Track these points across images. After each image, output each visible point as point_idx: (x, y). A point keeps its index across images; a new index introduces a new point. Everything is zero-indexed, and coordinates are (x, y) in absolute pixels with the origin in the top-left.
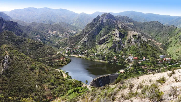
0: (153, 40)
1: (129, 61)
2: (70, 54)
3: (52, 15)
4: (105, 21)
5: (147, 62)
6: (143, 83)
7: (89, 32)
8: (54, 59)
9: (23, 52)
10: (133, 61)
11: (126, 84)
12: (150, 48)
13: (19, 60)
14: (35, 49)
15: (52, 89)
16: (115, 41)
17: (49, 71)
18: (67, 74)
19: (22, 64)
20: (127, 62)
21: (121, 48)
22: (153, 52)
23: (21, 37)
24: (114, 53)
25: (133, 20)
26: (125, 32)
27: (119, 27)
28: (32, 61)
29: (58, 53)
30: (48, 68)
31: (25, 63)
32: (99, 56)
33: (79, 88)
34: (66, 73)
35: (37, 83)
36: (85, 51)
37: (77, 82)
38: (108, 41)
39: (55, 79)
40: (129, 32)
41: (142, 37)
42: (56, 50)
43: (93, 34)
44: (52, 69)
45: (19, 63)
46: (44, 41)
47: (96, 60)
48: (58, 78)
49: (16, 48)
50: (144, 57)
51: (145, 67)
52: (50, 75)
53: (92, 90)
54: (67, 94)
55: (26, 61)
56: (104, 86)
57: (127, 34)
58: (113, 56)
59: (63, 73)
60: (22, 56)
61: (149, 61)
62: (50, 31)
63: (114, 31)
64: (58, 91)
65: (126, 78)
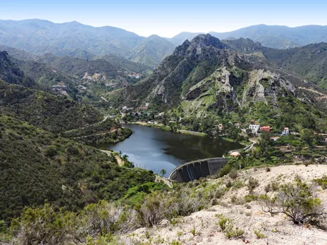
0: (311, 90)
1: (251, 135)
2: (129, 121)
3: (89, 40)
4: (199, 50)
5: (292, 137)
6: (281, 181)
7: (168, 74)
8: (98, 130)
9: (26, 120)
10: (259, 134)
11: (241, 180)
12: (302, 108)
13: (17, 138)
14: (55, 112)
15: (96, 188)
16: (220, 93)
17: (87, 155)
18: (125, 158)
19: (26, 146)
20: (246, 136)
21: (233, 107)
22: (311, 116)
23: (21, 86)
24: (218, 117)
25: (263, 45)
26: (243, 74)
27: (230, 62)
28: (49, 137)
29: (106, 118)
30: (87, 149)
31: (33, 142)
32: (188, 122)
33: (148, 184)
34: (122, 156)
35: (63, 180)
36: (160, 114)
37: (145, 172)
38: (206, 93)
39: (102, 169)
40: (252, 73)
41: (283, 84)
42: (101, 113)
43: (175, 80)
44: (94, 151)
45: (18, 144)
46: (75, 95)
47: (181, 131)
48: (108, 167)
49: (9, 111)
50: (286, 127)
51: (288, 149)
52: (91, 162)
53: (174, 188)
54: (126, 196)
55: (36, 139)
56: (198, 179)
57: (248, 78)
58: (217, 123)
59: (117, 157)
60: (26, 128)
61: (298, 136)
62: (86, 74)
63: (220, 71)
64: (108, 191)
65: (242, 168)
